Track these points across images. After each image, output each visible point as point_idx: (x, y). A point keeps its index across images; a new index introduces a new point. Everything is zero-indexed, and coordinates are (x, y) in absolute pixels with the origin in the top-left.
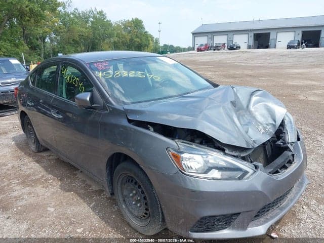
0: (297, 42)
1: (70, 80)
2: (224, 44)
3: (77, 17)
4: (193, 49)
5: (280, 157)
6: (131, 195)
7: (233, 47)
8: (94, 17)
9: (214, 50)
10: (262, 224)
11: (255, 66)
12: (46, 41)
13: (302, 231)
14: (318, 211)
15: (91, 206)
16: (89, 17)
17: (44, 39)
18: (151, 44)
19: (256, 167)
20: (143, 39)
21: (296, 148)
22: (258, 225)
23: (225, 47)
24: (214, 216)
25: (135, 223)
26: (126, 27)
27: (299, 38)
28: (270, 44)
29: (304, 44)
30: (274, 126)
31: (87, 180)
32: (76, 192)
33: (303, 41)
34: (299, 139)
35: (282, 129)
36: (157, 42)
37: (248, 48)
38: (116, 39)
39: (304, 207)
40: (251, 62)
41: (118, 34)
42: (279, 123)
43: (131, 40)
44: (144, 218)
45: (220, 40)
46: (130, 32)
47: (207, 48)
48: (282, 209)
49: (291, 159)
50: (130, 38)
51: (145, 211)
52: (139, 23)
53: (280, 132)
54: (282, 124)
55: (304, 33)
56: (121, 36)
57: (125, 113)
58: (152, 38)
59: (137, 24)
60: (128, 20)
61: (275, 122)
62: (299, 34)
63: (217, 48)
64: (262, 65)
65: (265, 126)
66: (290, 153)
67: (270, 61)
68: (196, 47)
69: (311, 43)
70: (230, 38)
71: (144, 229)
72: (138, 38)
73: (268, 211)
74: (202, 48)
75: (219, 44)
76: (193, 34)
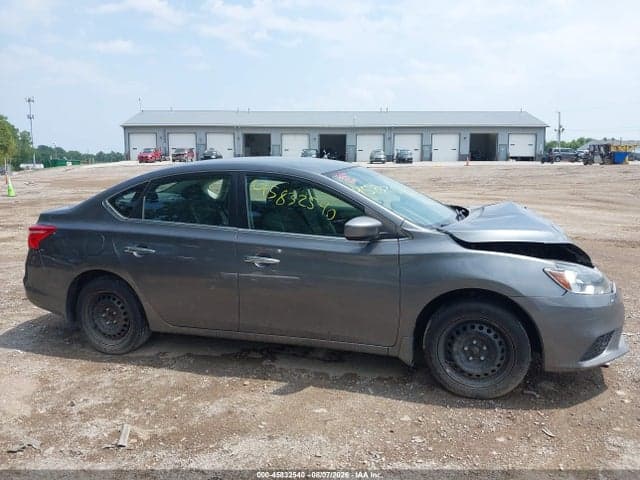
0: (315, 152)
2: (191, 150)
4: (126, 158)
6: (466, 348)
7: (209, 157)
18: (13, 144)
27: (316, 145)
28: (271, 153)
29: (326, 155)
36: (25, 140)
44: (492, 374)
47: (158, 156)
58: (14, 131)
62: (315, 139)
63: (179, 157)
70: (201, 140)
74: (150, 156)
75: (183, 150)
76: (125, 128)
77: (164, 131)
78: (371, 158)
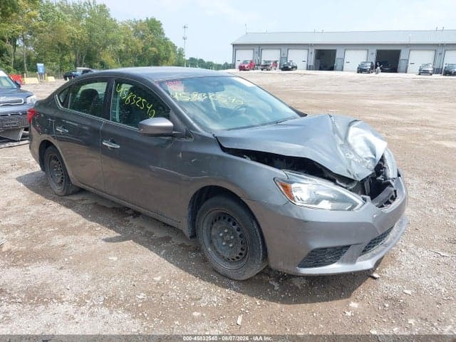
0: (370, 64)
1: (132, 101)
2: (276, 62)
3: (65, 11)
4: (232, 66)
5: (383, 192)
6: (221, 235)
7: (287, 67)
8: (92, 13)
9: (262, 70)
10: (369, 258)
11: (320, 94)
12: (17, 43)
13: (404, 271)
14: (417, 253)
15: (162, 253)
16: (85, 11)
17: (15, 41)
18: (173, 56)
19: (365, 200)
20: (162, 48)
21: (398, 183)
22: (365, 260)
23: (276, 66)
24: (326, 249)
25: (225, 267)
26: (137, 31)
27: (373, 59)
28: (335, 65)
29: (378, 68)
30: (374, 160)
31: (146, 227)
32: (136, 240)
33: (378, 64)
34: (399, 175)
35: (382, 163)
36: (181, 54)
37: (307, 69)
38: (122, 47)
39: (403, 250)
40: (313, 89)
41: (125, 39)
42: (379, 157)
43: (145, 49)
44: (237, 260)
45: (270, 56)
46: (142, 38)
47: (253, 66)
48: (386, 246)
49: (394, 194)
50: (143, 46)
51: (240, 251)
52: (157, 25)
53: (380, 168)
54: (382, 159)
55: (379, 52)
56: (129, 43)
57: (218, 141)
58: (174, 47)
59: (154, 26)
60: (141, 21)
61: (375, 155)
62: (372, 54)
63: (266, 67)
64: (326, 92)
65: (364, 160)
66: (393, 189)
67: (337, 88)
68: (238, 64)
69: (387, 66)
70: (284, 55)
71: (237, 272)
72: (155, 46)
73: (373, 247)
74: (246, 66)
75: (269, 62)
76: (234, 45)
77: (259, 48)
78: (420, 70)
